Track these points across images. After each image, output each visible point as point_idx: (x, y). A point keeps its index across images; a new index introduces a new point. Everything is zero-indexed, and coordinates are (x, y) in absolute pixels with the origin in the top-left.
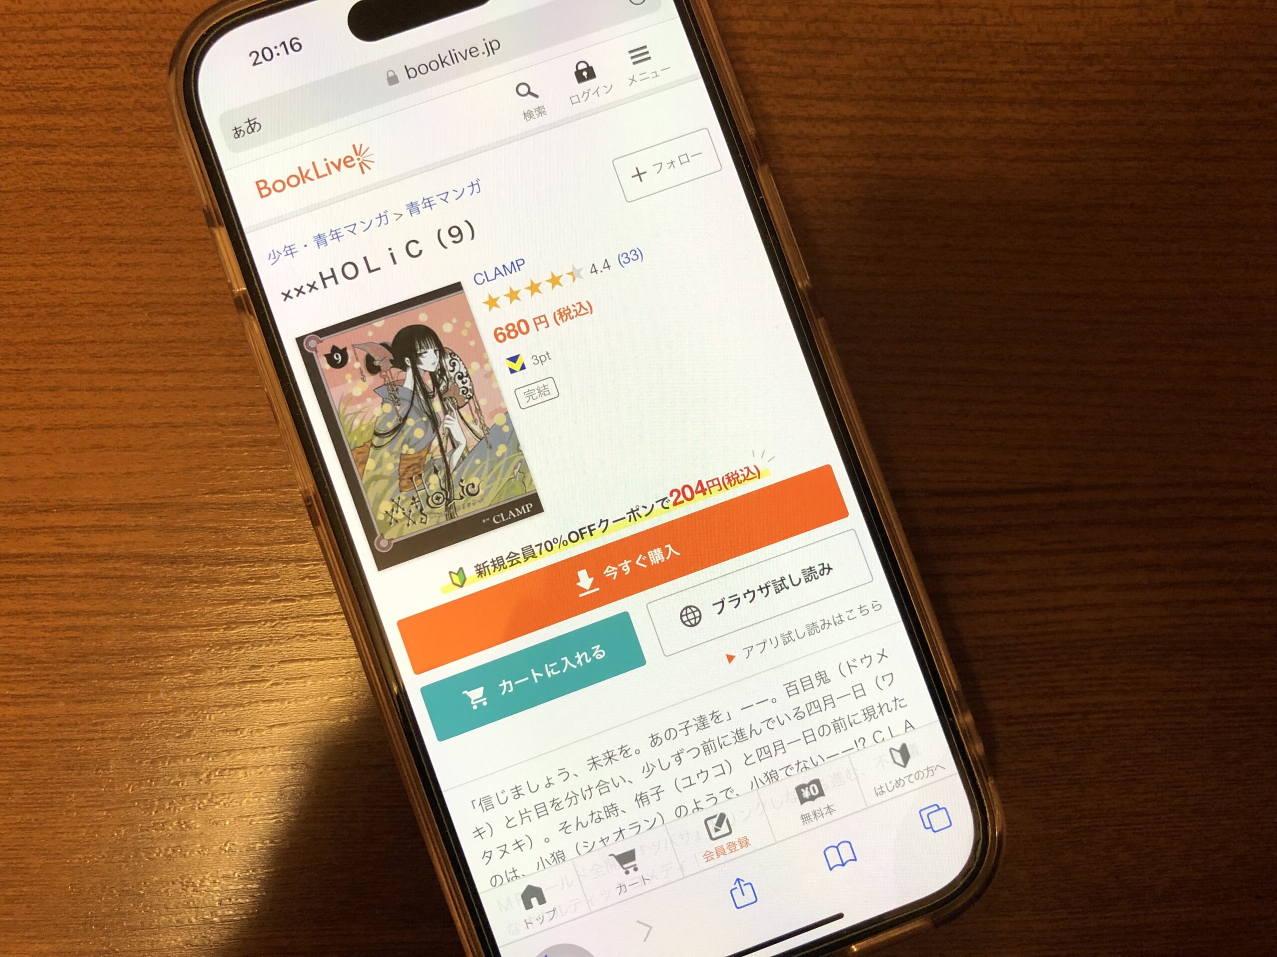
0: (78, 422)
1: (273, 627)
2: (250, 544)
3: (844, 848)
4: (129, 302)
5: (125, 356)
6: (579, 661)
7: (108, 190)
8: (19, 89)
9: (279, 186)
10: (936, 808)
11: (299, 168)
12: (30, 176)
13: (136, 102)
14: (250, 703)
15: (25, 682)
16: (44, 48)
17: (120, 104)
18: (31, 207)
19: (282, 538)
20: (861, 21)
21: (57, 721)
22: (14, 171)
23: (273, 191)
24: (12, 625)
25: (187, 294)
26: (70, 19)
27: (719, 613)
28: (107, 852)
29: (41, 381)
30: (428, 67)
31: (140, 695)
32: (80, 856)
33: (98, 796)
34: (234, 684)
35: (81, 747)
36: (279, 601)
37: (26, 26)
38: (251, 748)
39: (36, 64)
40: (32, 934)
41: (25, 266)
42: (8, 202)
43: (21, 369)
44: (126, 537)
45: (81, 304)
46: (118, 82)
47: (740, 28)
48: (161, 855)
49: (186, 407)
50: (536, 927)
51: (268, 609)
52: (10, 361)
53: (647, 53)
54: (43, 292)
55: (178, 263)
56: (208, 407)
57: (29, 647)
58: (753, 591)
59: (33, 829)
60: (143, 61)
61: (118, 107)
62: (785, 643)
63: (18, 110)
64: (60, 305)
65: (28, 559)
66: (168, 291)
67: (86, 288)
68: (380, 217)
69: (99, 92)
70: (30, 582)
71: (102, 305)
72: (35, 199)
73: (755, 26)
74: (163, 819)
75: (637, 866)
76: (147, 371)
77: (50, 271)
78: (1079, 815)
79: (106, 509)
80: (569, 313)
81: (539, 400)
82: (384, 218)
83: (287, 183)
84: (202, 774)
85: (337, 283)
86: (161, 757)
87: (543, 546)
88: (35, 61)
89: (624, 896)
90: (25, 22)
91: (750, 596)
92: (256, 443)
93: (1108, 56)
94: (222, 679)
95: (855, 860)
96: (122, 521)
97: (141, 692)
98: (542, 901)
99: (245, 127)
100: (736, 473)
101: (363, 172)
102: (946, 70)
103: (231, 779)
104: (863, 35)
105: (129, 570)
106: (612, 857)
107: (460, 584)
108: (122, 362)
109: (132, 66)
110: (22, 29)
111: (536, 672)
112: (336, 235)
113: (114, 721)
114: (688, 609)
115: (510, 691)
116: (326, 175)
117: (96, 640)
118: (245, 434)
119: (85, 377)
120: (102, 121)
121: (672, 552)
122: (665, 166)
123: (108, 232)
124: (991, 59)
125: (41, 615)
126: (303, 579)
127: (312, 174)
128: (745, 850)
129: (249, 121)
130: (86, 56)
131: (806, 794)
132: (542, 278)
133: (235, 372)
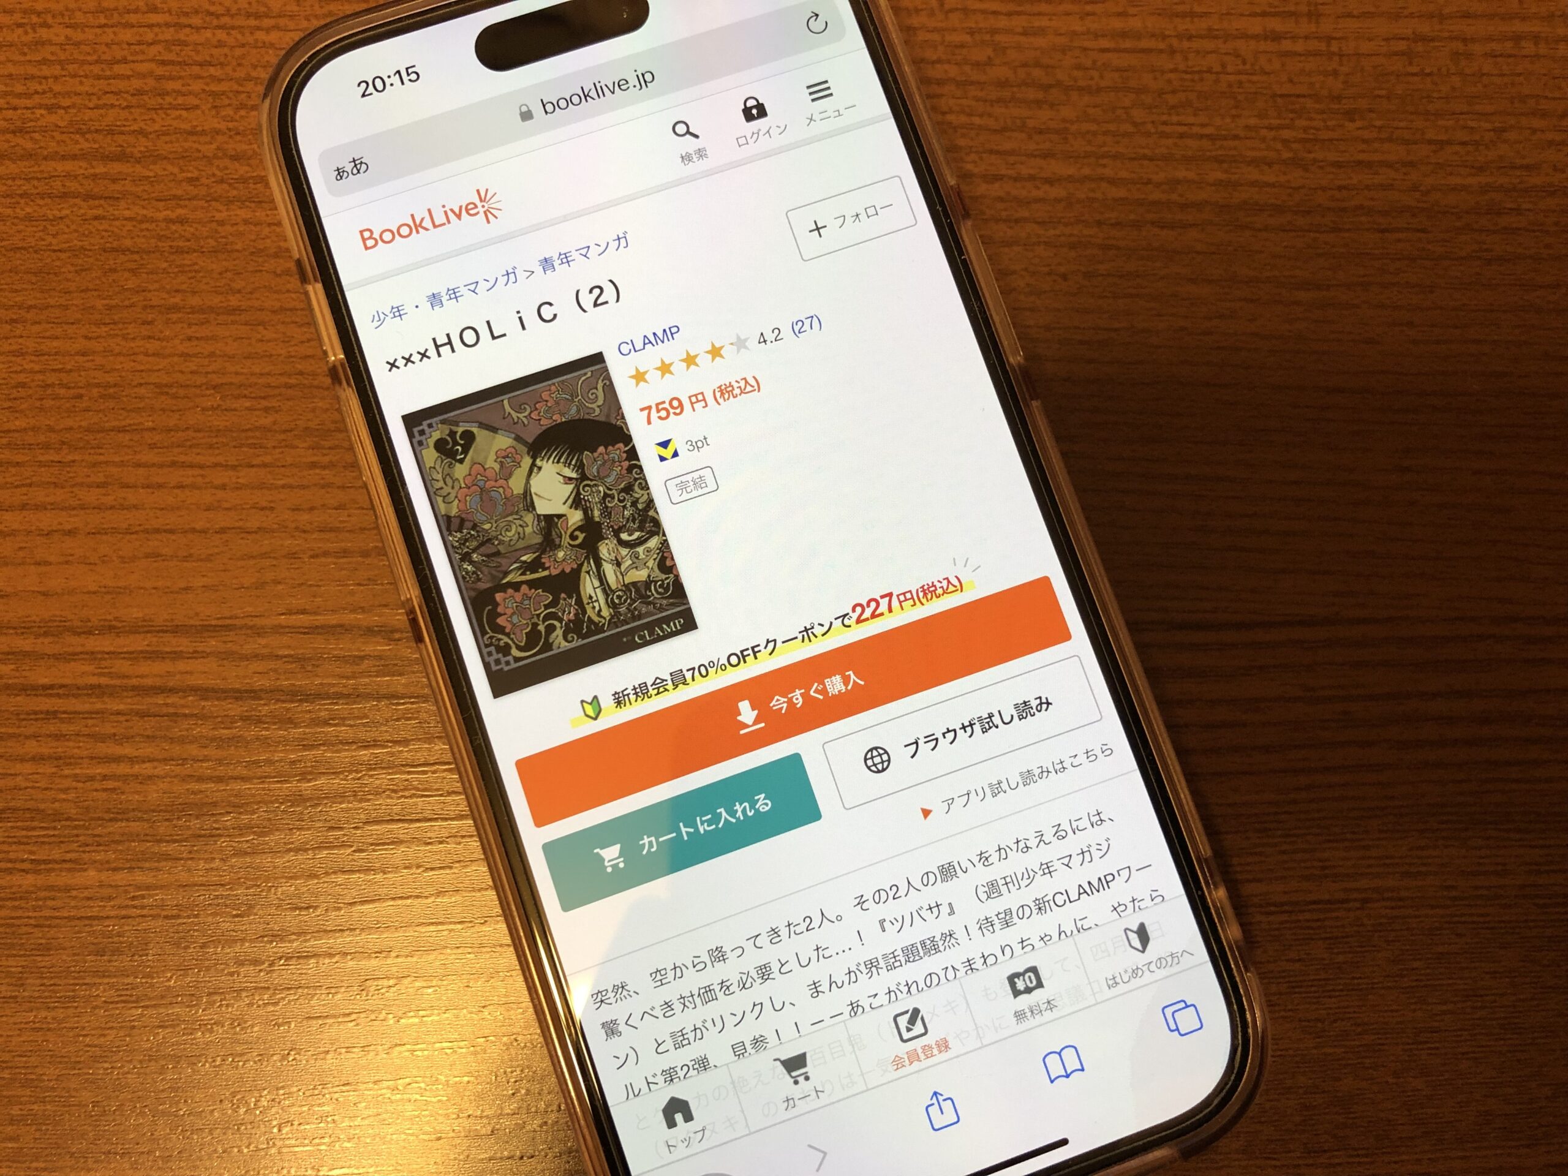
0: (130, 525)
1: (358, 779)
2: (334, 676)
3: (1069, 1056)
4: (198, 383)
5: (190, 447)
6: (739, 814)
7: (180, 251)
8: (79, 131)
9: (387, 236)
10: (1182, 1005)
11: (412, 216)
12: (86, 232)
13: (218, 148)
14: (327, 874)
15: (50, 843)
16: (109, 84)
17: (199, 151)
18: (86, 270)
19: (373, 669)
20: (1078, 67)
21: (86, 894)
22: (68, 227)
23: (380, 242)
24: (37, 773)
25: (268, 374)
26: (144, 53)
27: (912, 757)
28: (141, 1062)
29: (89, 476)
30: (569, 101)
31: (190, 862)
32: (106, 1065)
33: (133, 989)
34: (306, 850)
35: (114, 926)
36: (366, 747)
37: (89, 58)
38: (325, 931)
39: (101, 102)
40: (42, 1165)
41: (75, 338)
42: (58, 263)
43: (64, 460)
44: (181, 666)
45: (141, 385)
46: (197, 126)
47: (936, 72)
48: (207, 1065)
49: (262, 509)
50: (681, 1151)
51: (352, 757)
52: (52, 451)
53: (829, 88)
54: (96, 369)
55: (259, 336)
56: (288, 509)
57: (55, 800)
58: (955, 730)
59: (49, 1030)
60: (227, 102)
61: (197, 155)
62: (994, 795)
63: (76, 155)
64: (115, 385)
65: (61, 691)
66: (245, 371)
67: (147, 366)
68: (508, 274)
69: (173, 138)
70: (62, 721)
71: (166, 385)
72: (91, 260)
73: (953, 71)
74: (211, 1019)
75: (809, 1074)
76: (216, 465)
77: (106, 345)
78: (1359, 1030)
79: (158, 632)
80: (732, 391)
81: (695, 493)
82: (512, 276)
83: (396, 233)
84: (263, 963)
85: (453, 351)
86: (213, 941)
87: (696, 670)
88: (99, 99)
89: (792, 1112)
90: (89, 54)
91: (951, 735)
92: (345, 553)
93: (1371, 111)
94: (292, 843)
95: (1083, 1070)
96: (179, 646)
97: (192, 859)
98: (688, 1117)
99: (349, 167)
100: (933, 586)
101: (488, 222)
102: (1180, 124)
103: (298, 969)
104: (1081, 83)
105: (183, 706)
106: (778, 1063)
107: (593, 715)
108: (186, 454)
109: (215, 107)
110: (83, 63)
111: (685, 827)
112: (454, 294)
113: (157, 895)
114: (874, 751)
115: (653, 850)
116: (444, 224)
117: (138, 793)
118: (332, 543)
119: (141, 471)
120: (176, 170)
121: (854, 681)
122: (849, 220)
123: (177, 300)
124: (1234, 112)
125: (72, 760)
126: (398, 720)
127: (427, 223)
128: (944, 1056)
129: (354, 161)
130: (159, 95)
131: (1020, 985)
132: (700, 348)
133: (324, 468)
